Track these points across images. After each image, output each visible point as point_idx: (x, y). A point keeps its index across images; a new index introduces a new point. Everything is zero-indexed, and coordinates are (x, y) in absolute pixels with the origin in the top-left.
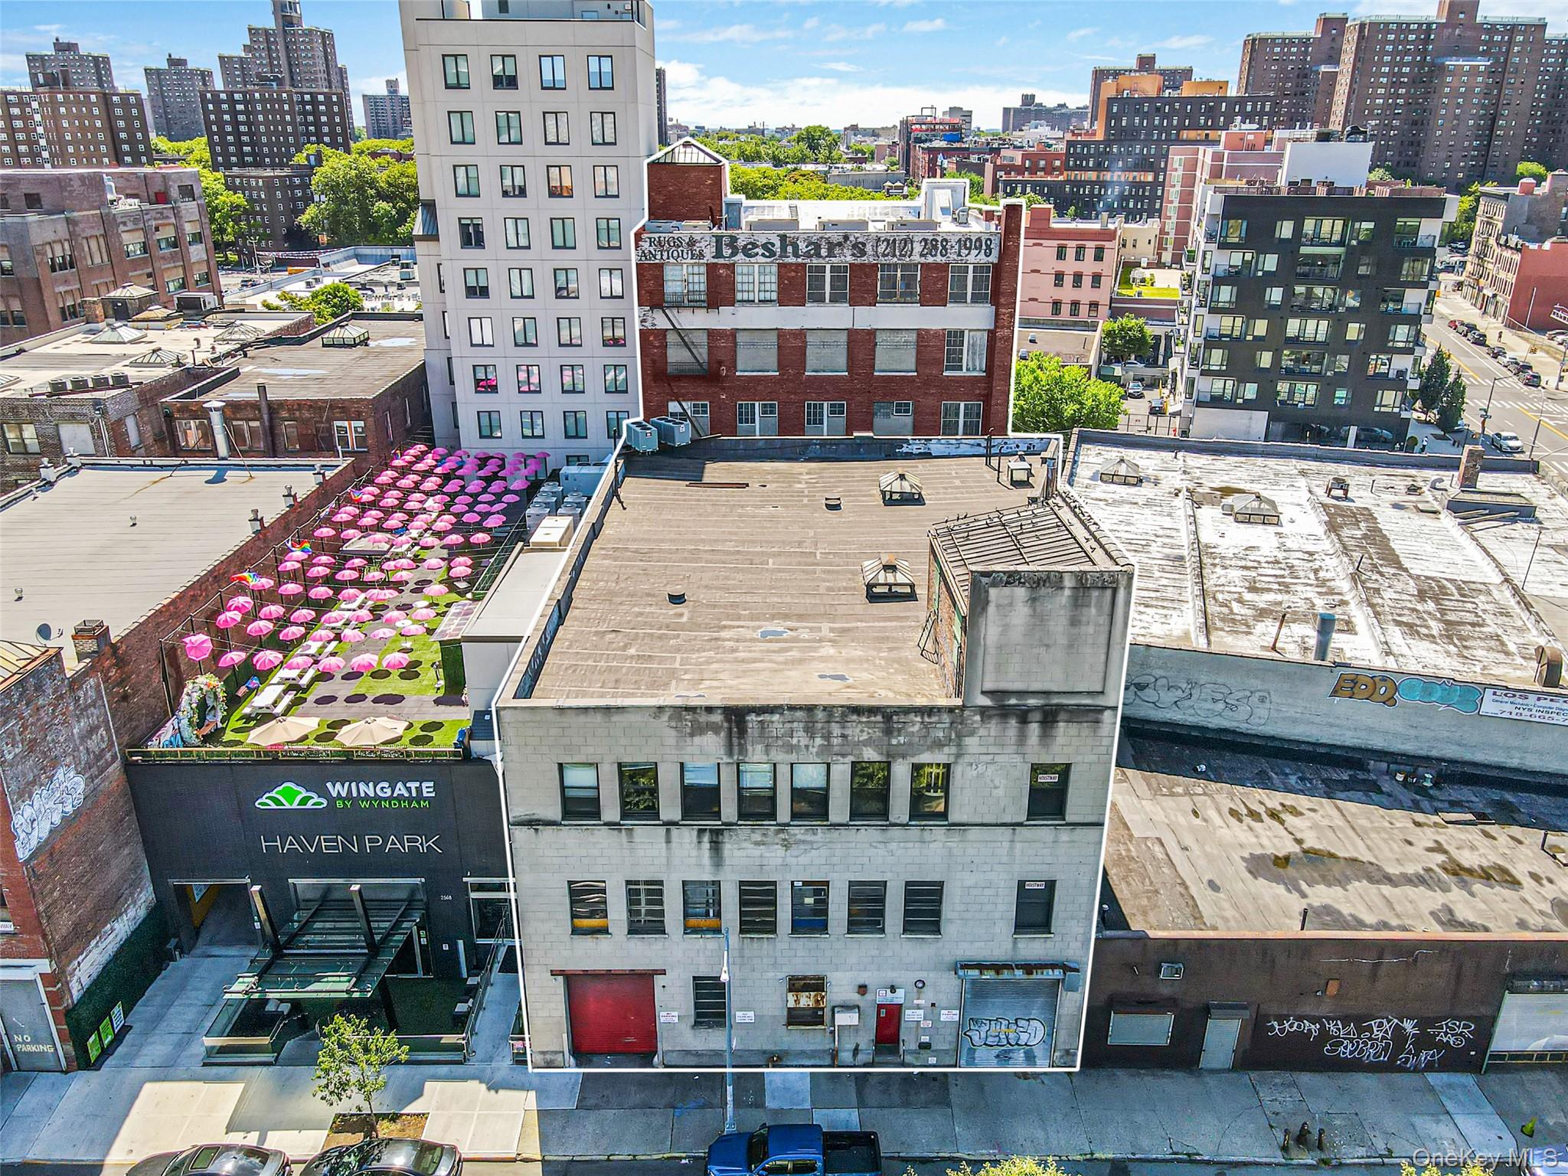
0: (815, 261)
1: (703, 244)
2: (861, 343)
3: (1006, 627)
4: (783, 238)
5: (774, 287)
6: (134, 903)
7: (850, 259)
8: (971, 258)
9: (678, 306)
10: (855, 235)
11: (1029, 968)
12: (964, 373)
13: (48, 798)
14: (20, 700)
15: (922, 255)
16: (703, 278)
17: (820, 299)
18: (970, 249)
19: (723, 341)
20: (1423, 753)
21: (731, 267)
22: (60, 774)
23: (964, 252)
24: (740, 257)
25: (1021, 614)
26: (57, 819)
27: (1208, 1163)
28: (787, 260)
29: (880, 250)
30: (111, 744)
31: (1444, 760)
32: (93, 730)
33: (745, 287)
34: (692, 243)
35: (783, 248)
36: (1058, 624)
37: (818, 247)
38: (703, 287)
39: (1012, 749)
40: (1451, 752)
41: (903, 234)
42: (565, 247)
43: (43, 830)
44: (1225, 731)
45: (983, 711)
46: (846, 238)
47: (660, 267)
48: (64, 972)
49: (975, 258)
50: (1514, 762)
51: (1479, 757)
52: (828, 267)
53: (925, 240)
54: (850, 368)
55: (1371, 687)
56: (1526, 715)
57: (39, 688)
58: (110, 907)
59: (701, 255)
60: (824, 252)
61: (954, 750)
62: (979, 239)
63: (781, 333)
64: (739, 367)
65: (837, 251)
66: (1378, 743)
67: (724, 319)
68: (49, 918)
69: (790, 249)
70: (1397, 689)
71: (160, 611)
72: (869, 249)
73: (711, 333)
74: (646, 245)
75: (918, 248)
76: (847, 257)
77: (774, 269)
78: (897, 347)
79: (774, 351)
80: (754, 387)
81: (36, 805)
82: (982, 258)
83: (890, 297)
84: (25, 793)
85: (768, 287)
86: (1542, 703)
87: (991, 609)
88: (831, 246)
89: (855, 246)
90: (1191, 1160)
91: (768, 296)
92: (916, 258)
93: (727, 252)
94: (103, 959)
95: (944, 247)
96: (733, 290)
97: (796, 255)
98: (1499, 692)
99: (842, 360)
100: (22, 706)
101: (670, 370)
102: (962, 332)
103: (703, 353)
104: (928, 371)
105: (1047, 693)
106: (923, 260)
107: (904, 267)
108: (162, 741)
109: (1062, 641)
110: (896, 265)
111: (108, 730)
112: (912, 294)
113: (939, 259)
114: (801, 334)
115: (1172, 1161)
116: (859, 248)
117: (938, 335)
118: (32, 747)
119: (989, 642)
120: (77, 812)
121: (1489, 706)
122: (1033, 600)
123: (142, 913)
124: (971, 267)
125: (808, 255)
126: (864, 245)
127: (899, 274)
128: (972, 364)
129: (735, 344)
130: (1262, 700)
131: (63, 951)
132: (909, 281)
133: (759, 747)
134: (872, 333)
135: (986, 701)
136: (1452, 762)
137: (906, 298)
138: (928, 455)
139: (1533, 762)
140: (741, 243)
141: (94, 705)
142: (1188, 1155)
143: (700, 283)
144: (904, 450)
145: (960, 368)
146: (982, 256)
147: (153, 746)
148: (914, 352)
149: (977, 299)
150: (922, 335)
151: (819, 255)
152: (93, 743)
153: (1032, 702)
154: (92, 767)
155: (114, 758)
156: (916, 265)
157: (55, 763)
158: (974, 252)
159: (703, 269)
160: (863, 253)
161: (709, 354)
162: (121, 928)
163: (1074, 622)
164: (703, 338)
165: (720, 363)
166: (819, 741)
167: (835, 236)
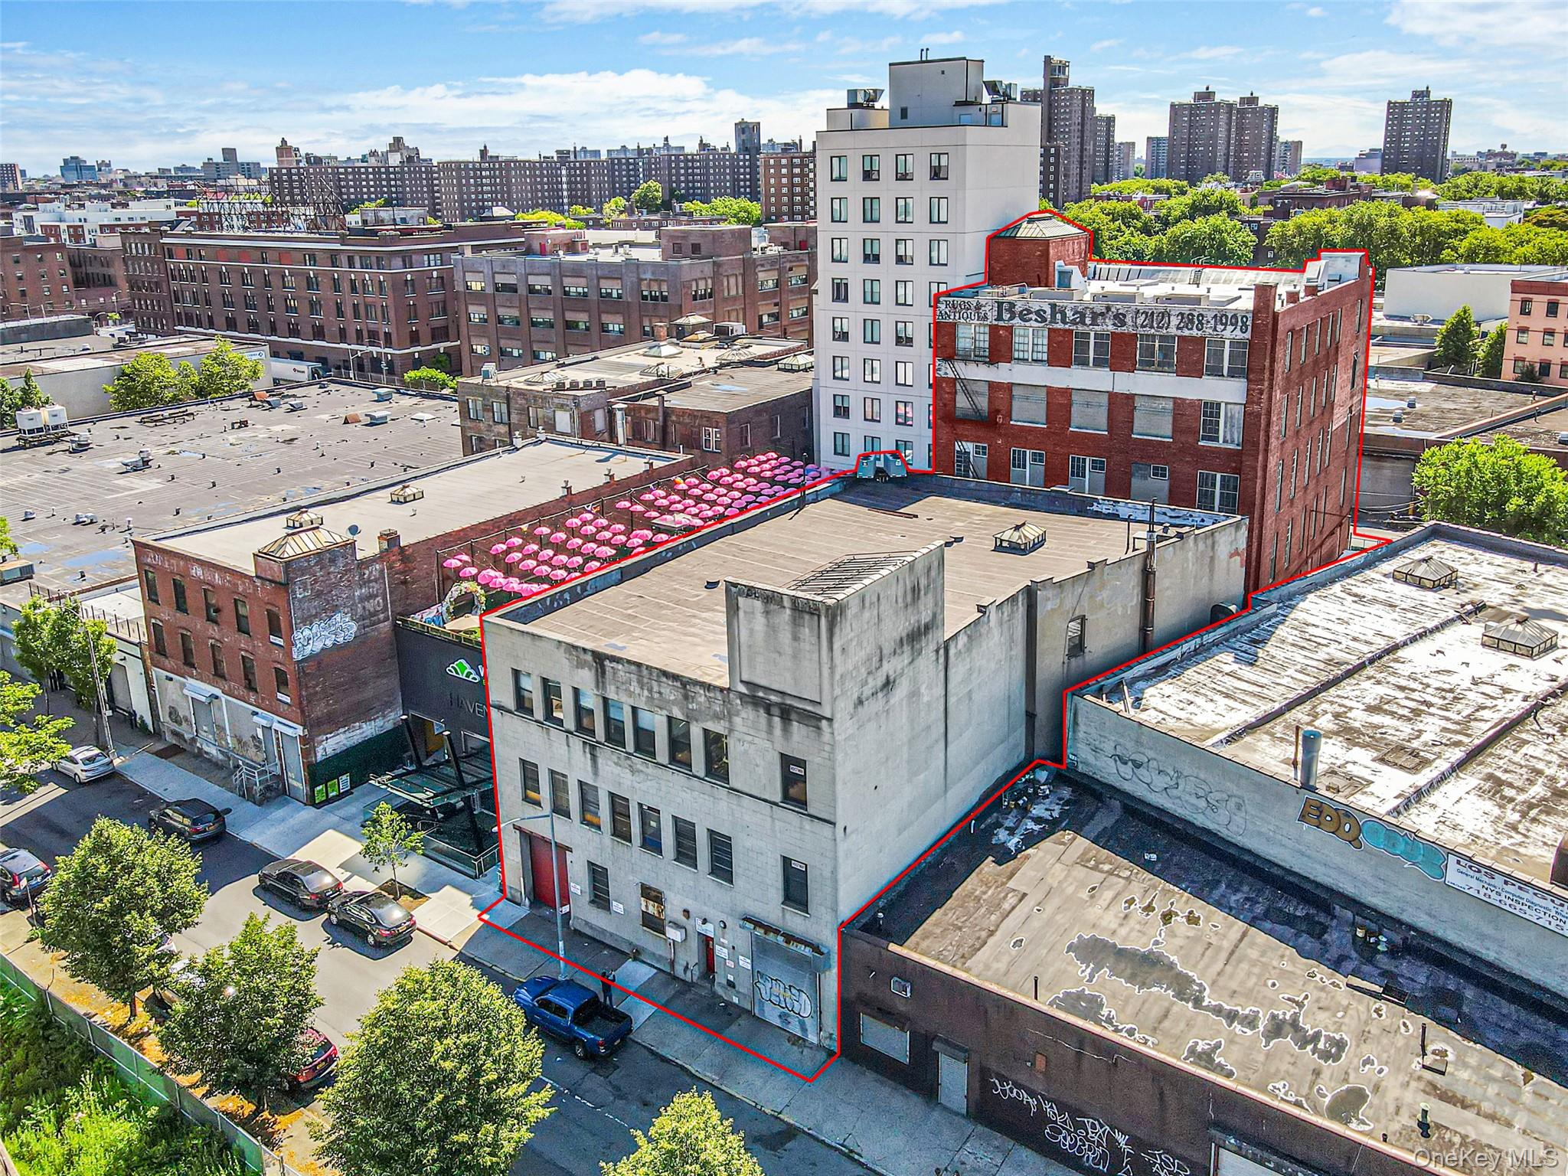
0: (1081, 328)
1: (988, 308)
2: (1121, 406)
3: (752, 631)
4: (1053, 306)
5: (1045, 349)
6: (384, 717)
7: (1111, 328)
8: (1227, 334)
9: (966, 359)
10: (1118, 307)
11: (790, 938)
12: (1220, 444)
13: (324, 629)
14: (316, 564)
15: (1178, 328)
16: (987, 337)
17: (1084, 363)
18: (1226, 324)
19: (1001, 392)
20: (1393, 912)
21: (1010, 330)
22: (338, 617)
23: (1220, 327)
24: (1017, 321)
25: (760, 621)
26: (329, 643)
27: (861, 1164)
28: (1056, 326)
29: (1139, 321)
30: (385, 609)
31: (1415, 929)
32: (372, 596)
33: (1021, 347)
34: (978, 307)
35: (1053, 315)
36: (785, 636)
37: (1083, 316)
38: (987, 345)
39: (764, 735)
40: (1423, 922)
41: (1161, 307)
42: (905, 304)
43: (317, 646)
44: (1208, 832)
45: (741, 696)
46: (1108, 309)
47: (954, 325)
48: (313, 740)
49: (1230, 333)
50: (1490, 955)
51: (1452, 937)
52: (1092, 334)
53: (1182, 314)
54: (1110, 428)
55: (1335, 820)
56: (1494, 899)
57: (333, 561)
58: (364, 713)
59: (985, 318)
60: (1088, 321)
61: (727, 725)
62: (1235, 316)
63: (1051, 391)
64: (1014, 417)
65: (1100, 320)
66: (1348, 888)
67: (1003, 373)
68: (309, 702)
69: (1059, 316)
70: (1360, 831)
71: (450, 534)
72: (1128, 320)
73: (992, 385)
74: (942, 307)
75: (1174, 321)
76: (1109, 326)
77: (1046, 333)
78: (1156, 412)
79: (1044, 405)
80: (1024, 436)
81: (314, 630)
82: (1238, 334)
83: (1148, 365)
84: (308, 620)
85: (1040, 348)
86: (1509, 888)
87: (741, 613)
88: (1095, 316)
89: (1116, 316)
90: (850, 1156)
91: (1040, 356)
92: (1173, 331)
93: (1006, 316)
94: (350, 743)
95: (1200, 322)
96: (1010, 349)
97: (1064, 322)
98: (1463, 862)
99: (1102, 419)
100: (317, 568)
101: (958, 413)
102: (1219, 405)
103: (983, 403)
104: (1183, 439)
105: (783, 693)
106: (1179, 333)
107: (1163, 338)
108: (425, 617)
109: (789, 650)
110: (1154, 336)
111: (385, 599)
112: (1170, 365)
113: (1195, 332)
114: (1067, 392)
115: (836, 1149)
116: (1120, 319)
117: (1194, 405)
118: (319, 594)
119: (742, 640)
120: (347, 644)
121: (1454, 876)
122: (767, 613)
123: (389, 726)
124: (1227, 342)
125: (1074, 323)
126: (1124, 316)
127: (1157, 344)
128: (1228, 436)
129: (1011, 397)
130: (1239, 807)
131: (316, 726)
132: (1166, 352)
133: (613, 688)
134: (1131, 397)
135: (743, 689)
136: (1423, 934)
137: (1163, 366)
138: (1114, 517)
139: (1510, 961)
140: (1018, 309)
141: (376, 581)
142: (851, 1151)
143: (984, 341)
144: (1095, 508)
145: (1216, 439)
146: (1238, 332)
147: (416, 618)
148: (1170, 419)
149: (1232, 374)
150: (1179, 404)
151: (1083, 323)
152: (370, 605)
153: (773, 698)
154: (366, 620)
155: (386, 619)
156: (1173, 337)
157: (335, 609)
158: (1230, 328)
159: (987, 330)
160: (1123, 324)
161: (990, 402)
162: (367, 730)
163: (796, 638)
164: (985, 389)
165: (998, 412)
166: (646, 693)
167: (1099, 307)
